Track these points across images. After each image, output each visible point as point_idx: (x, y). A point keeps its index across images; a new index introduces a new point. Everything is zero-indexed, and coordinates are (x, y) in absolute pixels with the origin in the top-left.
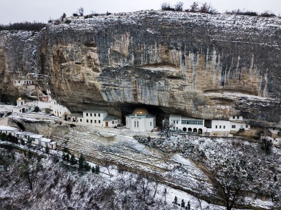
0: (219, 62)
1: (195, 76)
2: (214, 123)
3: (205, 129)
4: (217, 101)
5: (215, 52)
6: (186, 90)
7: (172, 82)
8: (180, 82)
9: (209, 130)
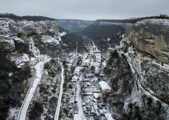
0: (164, 40)
1: (158, 44)
2: (164, 64)
3: (161, 66)
4: (165, 55)
5: (162, 36)
6: (155, 49)
7: (151, 45)
8: (153, 46)
9: (163, 67)
